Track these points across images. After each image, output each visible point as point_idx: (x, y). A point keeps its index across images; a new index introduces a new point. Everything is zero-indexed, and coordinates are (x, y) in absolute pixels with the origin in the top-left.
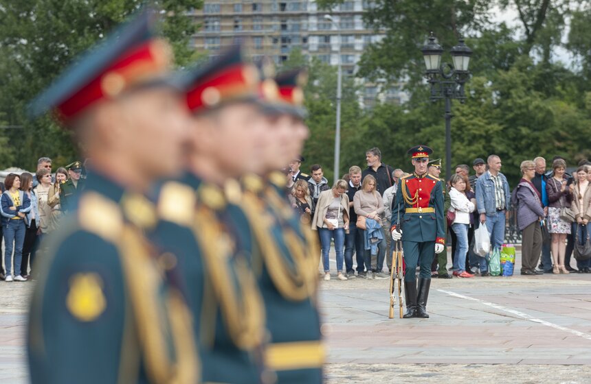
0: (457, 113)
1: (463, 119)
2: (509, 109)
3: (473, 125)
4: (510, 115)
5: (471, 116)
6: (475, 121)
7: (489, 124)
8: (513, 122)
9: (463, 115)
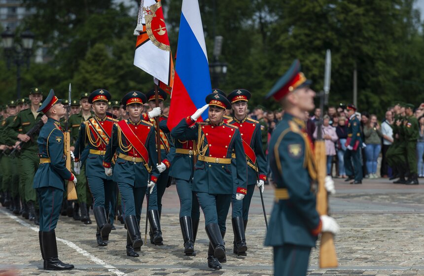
0: (83, 71)
1: (87, 75)
2: (121, 68)
3: (95, 79)
4: (122, 72)
5: (93, 73)
6: (96, 76)
7: (106, 78)
8: (123, 78)
9: (87, 72)
